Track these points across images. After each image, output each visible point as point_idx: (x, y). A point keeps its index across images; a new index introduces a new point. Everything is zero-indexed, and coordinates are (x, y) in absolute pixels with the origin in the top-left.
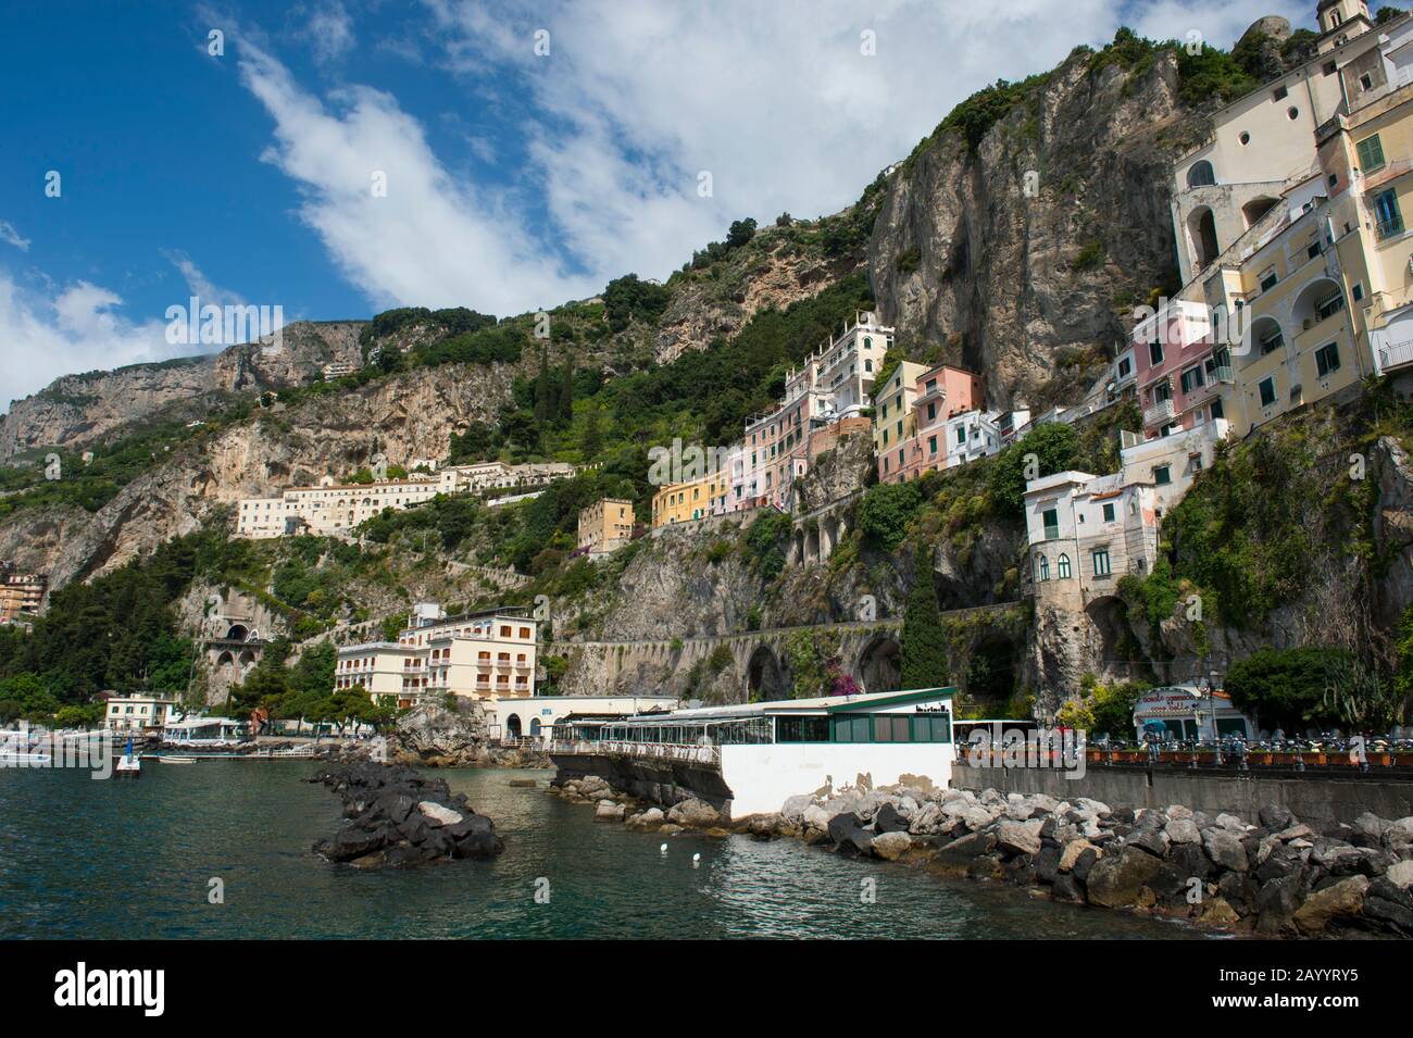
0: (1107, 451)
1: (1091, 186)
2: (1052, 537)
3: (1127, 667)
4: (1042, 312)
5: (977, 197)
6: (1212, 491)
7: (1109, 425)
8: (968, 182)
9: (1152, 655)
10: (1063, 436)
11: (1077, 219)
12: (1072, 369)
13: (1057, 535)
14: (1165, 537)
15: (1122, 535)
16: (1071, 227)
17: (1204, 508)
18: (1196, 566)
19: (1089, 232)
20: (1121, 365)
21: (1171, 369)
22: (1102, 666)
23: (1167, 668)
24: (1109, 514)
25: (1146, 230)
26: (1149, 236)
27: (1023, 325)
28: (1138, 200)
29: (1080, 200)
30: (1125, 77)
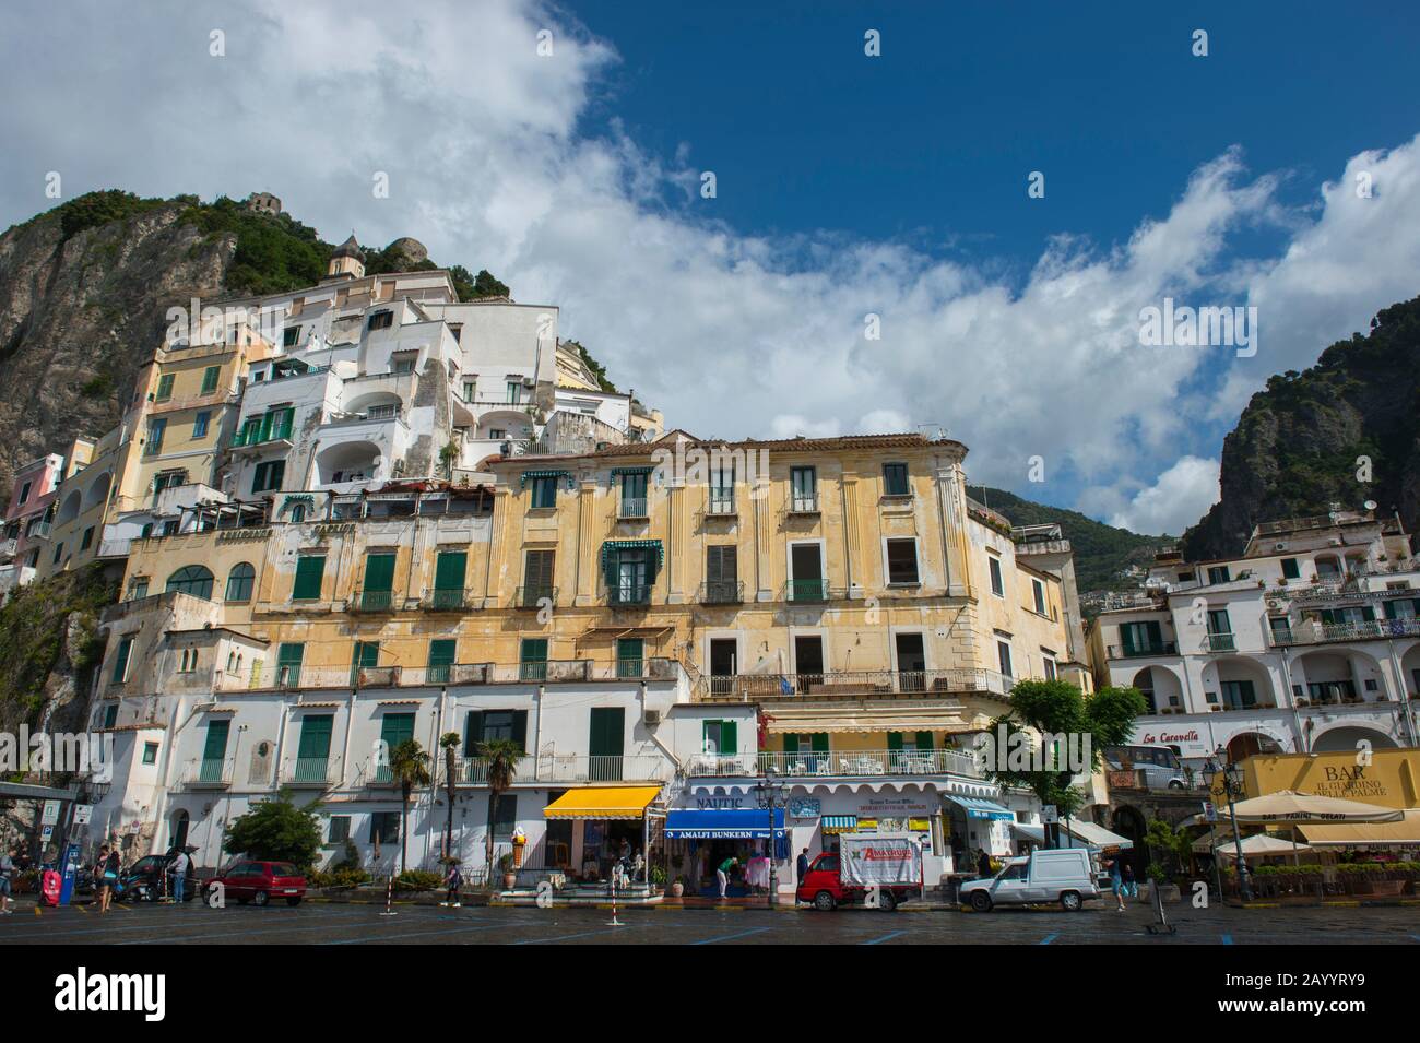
1: (130, 323)
4: (40, 422)
8: (49, 270)
11: (107, 346)
16: (98, 353)
19: (110, 363)
21: (26, 513)
27: (20, 429)
29: (116, 331)
30: (198, 240)
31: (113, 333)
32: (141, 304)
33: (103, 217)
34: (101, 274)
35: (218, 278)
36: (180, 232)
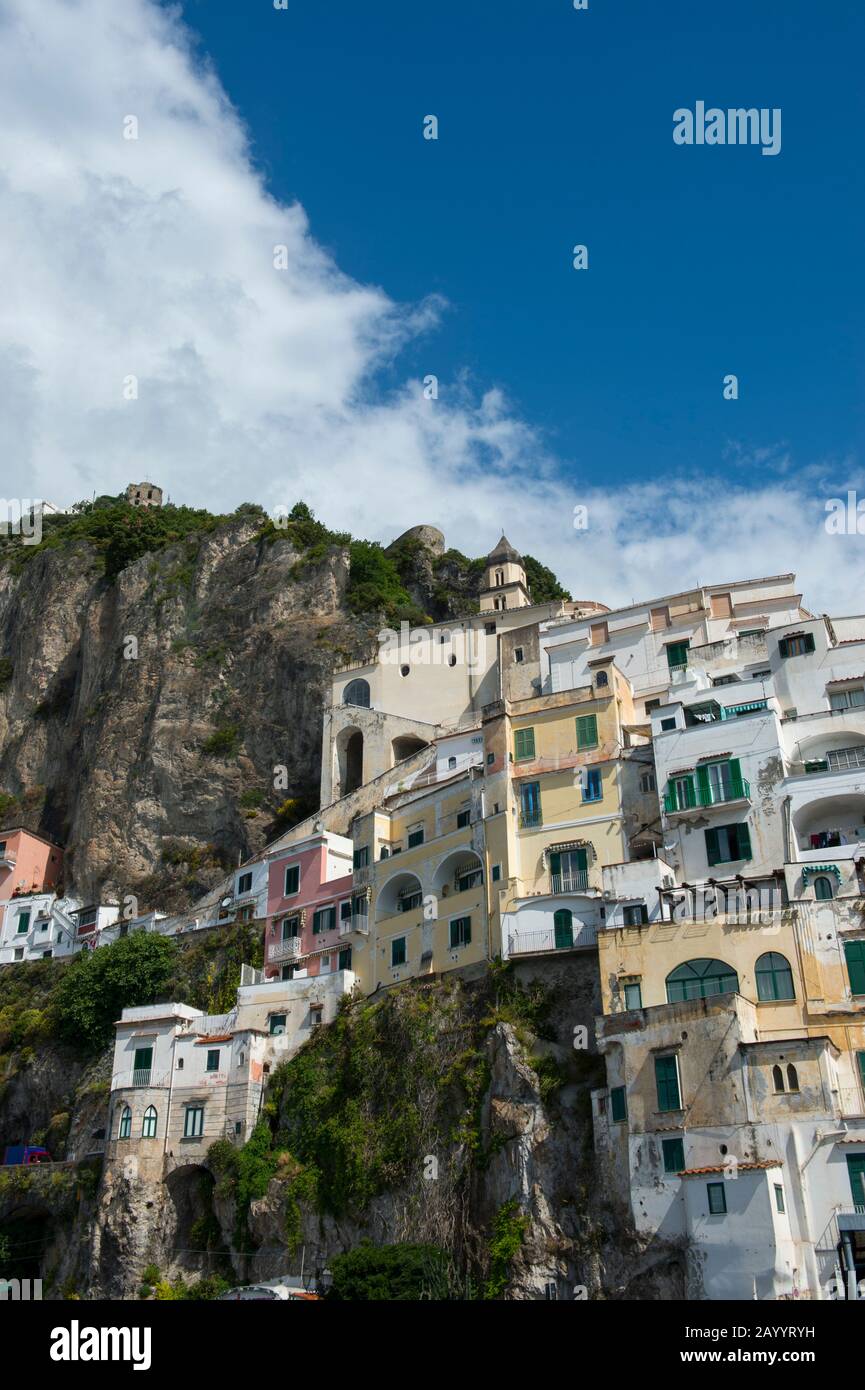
0: (210, 980)
1: (239, 663)
2: (142, 1082)
3: (201, 1258)
4: (157, 791)
5: (103, 630)
6: (329, 1050)
7: (218, 948)
8: (97, 610)
9: (234, 1243)
10: (161, 951)
11: (217, 694)
12: (179, 868)
13: (148, 1082)
14: (271, 1098)
15: (224, 1090)
16: (209, 702)
17: (318, 1069)
18: (299, 1137)
19: (228, 713)
20: (241, 879)
21: (305, 903)
22: (171, 1255)
23: (248, 1262)
24: (213, 1062)
25: (290, 731)
26: (292, 737)
27: (131, 801)
28: (287, 695)
29: (224, 674)
30: (296, 558)
31: (221, 677)
32: (248, 640)
33: (157, 540)
34: (181, 608)
35: (335, 601)
36: (272, 550)
